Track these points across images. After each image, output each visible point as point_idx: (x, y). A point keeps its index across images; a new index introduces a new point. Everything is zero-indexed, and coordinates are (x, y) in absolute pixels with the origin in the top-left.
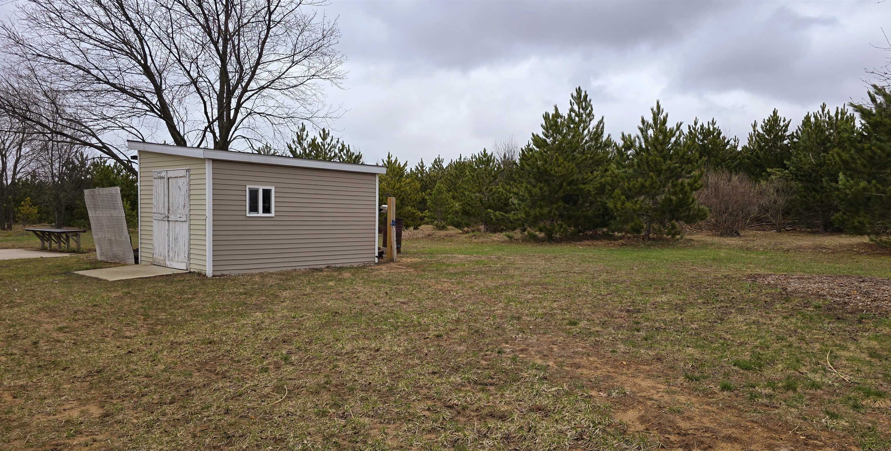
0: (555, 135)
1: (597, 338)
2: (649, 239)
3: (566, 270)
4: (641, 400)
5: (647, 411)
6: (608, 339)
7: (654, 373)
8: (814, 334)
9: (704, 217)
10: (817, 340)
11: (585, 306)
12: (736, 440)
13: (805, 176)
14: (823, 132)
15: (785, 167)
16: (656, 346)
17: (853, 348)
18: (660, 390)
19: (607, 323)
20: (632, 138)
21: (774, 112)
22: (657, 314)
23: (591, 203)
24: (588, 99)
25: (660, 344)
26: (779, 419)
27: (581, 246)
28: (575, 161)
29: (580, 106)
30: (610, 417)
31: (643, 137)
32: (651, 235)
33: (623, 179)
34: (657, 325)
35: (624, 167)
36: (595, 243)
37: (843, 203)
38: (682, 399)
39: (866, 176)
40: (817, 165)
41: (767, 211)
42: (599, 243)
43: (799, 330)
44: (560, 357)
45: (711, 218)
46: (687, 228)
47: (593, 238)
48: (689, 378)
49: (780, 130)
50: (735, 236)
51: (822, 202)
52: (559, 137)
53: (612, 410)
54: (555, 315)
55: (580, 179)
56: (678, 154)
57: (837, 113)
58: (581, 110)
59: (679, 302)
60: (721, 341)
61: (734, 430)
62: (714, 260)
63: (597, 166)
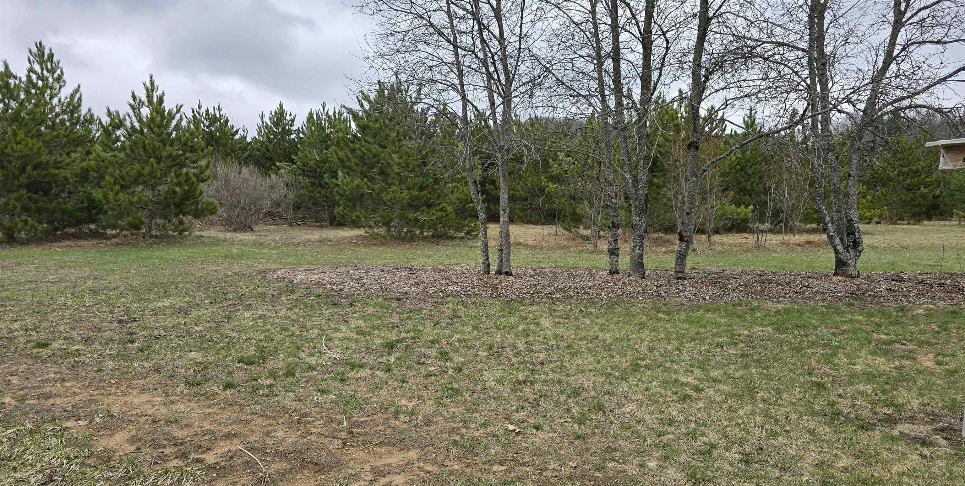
0: (6, 101)
1: (76, 359)
2: (151, 236)
3: (34, 279)
4: (132, 419)
5: (138, 430)
6: (92, 357)
7: (150, 386)
8: (313, 322)
9: (214, 211)
10: (316, 326)
11: (61, 322)
12: (235, 435)
13: (311, 171)
14: (323, 129)
15: (293, 162)
16: (154, 356)
17: (344, 329)
18: (157, 403)
19: (92, 338)
20: (121, 116)
21: (280, 105)
22: (157, 321)
23: (70, 193)
24: (55, 59)
25: (158, 353)
26: (277, 406)
27: (59, 248)
28: (41, 138)
29: (44, 67)
30: (92, 446)
31: (136, 116)
32: (154, 232)
33: (112, 164)
34: (156, 333)
35: (113, 150)
36: (79, 244)
37: (342, 198)
38: (181, 407)
39: (359, 175)
40: (321, 162)
41: (279, 206)
42: (85, 243)
43: (301, 319)
44: (22, 389)
45: (220, 211)
46: (197, 222)
47: (75, 237)
48: (189, 383)
49: (287, 124)
50: (248, 231)
51: (327, 197)
52: (14, 104)
53: (94, 438)
54: (15, 338)
55: (52, 162)
56: (180, 139)
57: (335, 112)
58: (45, 72)
59: (183, 305)
60: (227, 340)
61: (234, 426)
62: (226, 256)
63: (76, 146)
